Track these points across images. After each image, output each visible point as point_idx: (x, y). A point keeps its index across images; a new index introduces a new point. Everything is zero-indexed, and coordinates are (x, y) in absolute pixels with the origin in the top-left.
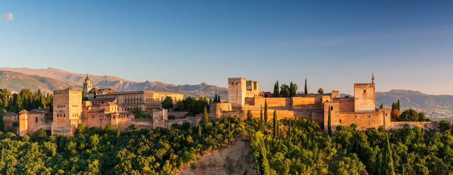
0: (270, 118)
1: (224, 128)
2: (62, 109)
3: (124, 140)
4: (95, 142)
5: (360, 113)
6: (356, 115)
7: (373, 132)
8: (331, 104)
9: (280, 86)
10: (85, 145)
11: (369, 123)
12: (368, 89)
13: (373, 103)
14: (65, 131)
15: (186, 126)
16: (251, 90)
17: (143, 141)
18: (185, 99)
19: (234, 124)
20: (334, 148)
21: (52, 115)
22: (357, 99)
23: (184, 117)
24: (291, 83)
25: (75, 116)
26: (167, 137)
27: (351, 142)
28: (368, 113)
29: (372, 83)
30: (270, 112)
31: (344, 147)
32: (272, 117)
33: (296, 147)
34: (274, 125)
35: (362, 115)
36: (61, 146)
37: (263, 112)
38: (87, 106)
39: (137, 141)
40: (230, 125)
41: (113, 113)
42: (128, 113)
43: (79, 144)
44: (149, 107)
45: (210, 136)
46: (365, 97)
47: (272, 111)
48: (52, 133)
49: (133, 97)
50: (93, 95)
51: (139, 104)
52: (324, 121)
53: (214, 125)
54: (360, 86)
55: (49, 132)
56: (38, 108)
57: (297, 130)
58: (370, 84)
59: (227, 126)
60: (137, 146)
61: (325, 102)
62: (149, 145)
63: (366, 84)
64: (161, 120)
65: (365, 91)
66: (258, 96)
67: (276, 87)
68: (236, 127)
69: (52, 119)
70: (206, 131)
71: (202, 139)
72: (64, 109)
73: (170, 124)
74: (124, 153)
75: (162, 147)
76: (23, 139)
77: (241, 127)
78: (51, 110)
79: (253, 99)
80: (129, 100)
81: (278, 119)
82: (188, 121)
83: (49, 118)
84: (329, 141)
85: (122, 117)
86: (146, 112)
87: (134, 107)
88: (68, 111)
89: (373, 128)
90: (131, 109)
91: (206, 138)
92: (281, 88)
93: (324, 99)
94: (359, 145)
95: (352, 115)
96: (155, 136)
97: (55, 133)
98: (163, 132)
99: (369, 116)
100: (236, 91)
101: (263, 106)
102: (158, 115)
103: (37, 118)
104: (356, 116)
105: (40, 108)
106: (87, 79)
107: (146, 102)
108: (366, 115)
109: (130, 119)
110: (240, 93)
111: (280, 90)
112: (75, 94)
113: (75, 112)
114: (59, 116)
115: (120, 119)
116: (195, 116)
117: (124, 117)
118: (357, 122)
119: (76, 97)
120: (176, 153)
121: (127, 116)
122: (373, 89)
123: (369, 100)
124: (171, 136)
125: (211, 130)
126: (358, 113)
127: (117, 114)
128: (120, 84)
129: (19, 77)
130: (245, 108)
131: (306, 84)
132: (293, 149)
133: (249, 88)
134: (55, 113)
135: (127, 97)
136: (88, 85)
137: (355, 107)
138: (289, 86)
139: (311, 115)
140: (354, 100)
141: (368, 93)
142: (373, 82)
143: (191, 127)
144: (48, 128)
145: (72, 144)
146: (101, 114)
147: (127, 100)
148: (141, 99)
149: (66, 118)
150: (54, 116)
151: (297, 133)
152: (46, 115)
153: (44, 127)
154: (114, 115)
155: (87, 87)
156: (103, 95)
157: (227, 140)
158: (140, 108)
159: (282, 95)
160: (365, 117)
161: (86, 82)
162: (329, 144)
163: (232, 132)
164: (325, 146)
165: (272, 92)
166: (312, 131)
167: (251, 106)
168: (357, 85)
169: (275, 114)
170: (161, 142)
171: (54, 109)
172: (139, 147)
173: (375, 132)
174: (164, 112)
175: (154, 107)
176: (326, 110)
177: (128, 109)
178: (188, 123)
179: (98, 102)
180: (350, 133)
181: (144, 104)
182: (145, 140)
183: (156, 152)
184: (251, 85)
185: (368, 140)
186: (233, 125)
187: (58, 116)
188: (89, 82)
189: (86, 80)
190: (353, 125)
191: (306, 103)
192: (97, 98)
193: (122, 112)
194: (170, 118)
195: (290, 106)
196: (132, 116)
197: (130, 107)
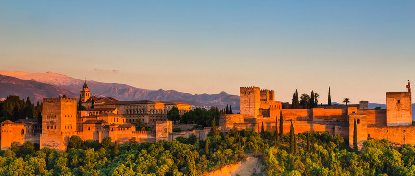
0: (286, 131)
1: (234, 143)
2: (53, 120)
3: (123, 155)
4: (90, 156)
5: (392, 127)
6: (388, 129)
7: (408, 149)
8: (357, 116)
9: (299, 96)
10: (78, 160)
11: (404, 139)
12: (403, 99)
13: (409, 115)
14: (56, 145)
15: (192, 140)
16: (265, 100)
17: (143, 156)
18: (193, 110)
19: (246, 138)
20: (360, 167)
21: (41, 126)
22: (389, 110)
23: (191, 130)
24: (312, 92)
25: (68, 127)
26: (171, 152)
27: (382, 160)
28: (402, 126)
29: (407, 91)
30: (286, 124)
31: (372, 165)
32: (289, 131)
33: (314, 165)
34: (291, 139)
35: (395, 129)
36: (50, 162)
37: (278, 125)
38: (82, 116)
39: (136, 156)
40: (241, 139)
41: (112, 125)
42: (129, 125)
43: (70, 159)
44: (153, 118)
45: (219, 151)
46: (399, 108)
47: (289, 124)
48: (41, 147)
49: (136, 107)
50: (90, 104)
51: (142, 114)
52: (349, 136)
53: (223, 138)
54: (393, 96)
55: (37, 146)
56: (25, 118)
57: (316, 145)
58: (405, 93)
59: (237, 141)
60: (136, 161)
61: (350, 114)
62: (149, 161)
63: (400, 93)
64: (165, 133)
65: (399, 101)
66: (273, 107)
67: (295, 97)
68: (247, 141)
69: (40, 131)
70: (214, 146)
71: (209, 155)
72: (55, 120)
73: (175, 137)
74: (121, 169)
75: (164, 163)
76: (5, 155)
77: (253, 142)
78: (40, 121)
79: (268, 110)
80: (130, 110)
81: (296, 133)
82: (194, 134)
83: (37, 130)
84: (353, 159)
85: (122, 129)
86: (149, 124)
87: (136, 118)
88: (60, 122)
89: (408, 145)
90: (133, 120)
91: (213, 153)
92: (301, 98)
93: (350, 111)
94: (390, 164)
95: (383, 129)
96: (157, 151)
97: (43, 147)
98: (167, 146)
99: (404, 131)
100: (249, 102)
101: (279, 118)
102: (162, 127)
103: (23, 130)
104: (387, 131)
105: (27, 118)
106: (85, 86)
107: (149, 113)
108: (400, 129)
109: (131, 132)
110: (253, 104)
111: (299, 99)
112: (69, 103)
113: (68, 124)
114: (50, 128)
115: (119, 132)
116: (203, 129)
117: (124, 129)
118: (389, 137)
119: (70, 107)
120: (180, 170)
121: (128, 129)
122: (409, 98)
123: (404, 111)
124: (175, 150)
125: (220, 144)
126: (390, 127)
127: (116, 126)
128: (129, 92)
129: (11, 82)
130: (259, 120)
131: (329, 93)
132: (311, 167)
133: (264, 98)
134: (44, 125)
135: (129, 107)
136: (86, 93)
137: (387, 120)
138: (310, 95)
139: (334, 128)
140: (386, 112)
141: (402, 104)
142: (409, 90)
143: (198, 140)
144: (36, 141)
145: (63, 160)
146: (98, 125)
147: (129, 111)
148: (144, 110)
149: (57, 129)
150: (43, 128)
151: (317, 149)
152: (33, 126)
153: (31, 140)
154: (112, 126)
155: (84, 95)
156: (102, 105)
157: (236, 156)
158: (143, 120)
159: (301, 106)
160: (399, 132)
161: (83, 89)
162: (354, 162)
163: (243, 147)
164: (349, 164)
165: (291, 102)
166: (334, 147)
167: (265, 118)
168: (389, 95)
169: (292, 127)
170: (163, 158)
171: (43, 120)
172: (139, 163)
173: (410, 150)
174: (169, 125)
175: (159, 118)
176: (351, 123)
177: (130, 120)
178: (195, 136)
179: (96, 112)
180: (379, 149)
181: (147, 114)
182: (146, 155)
183: (157, 169)
184: (266, 95)
185: (402, 159)
186: (244, 139)
187: (48, 127)
188: (87, 90)
189: (83, 87)
190: (383, 140)
191: (329, 115)
192: (95, 107)
193: (122, 123)
194: (176, 131)
195: (310, 119)
196: (133, 128)
197: (132, 118)
